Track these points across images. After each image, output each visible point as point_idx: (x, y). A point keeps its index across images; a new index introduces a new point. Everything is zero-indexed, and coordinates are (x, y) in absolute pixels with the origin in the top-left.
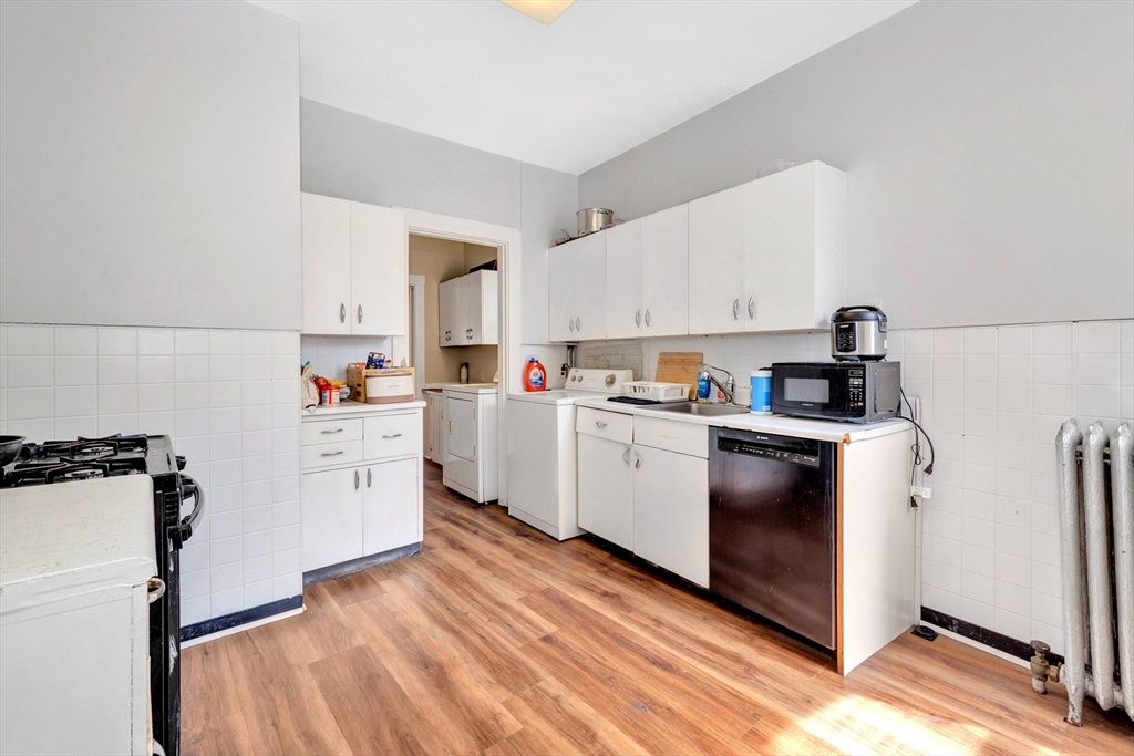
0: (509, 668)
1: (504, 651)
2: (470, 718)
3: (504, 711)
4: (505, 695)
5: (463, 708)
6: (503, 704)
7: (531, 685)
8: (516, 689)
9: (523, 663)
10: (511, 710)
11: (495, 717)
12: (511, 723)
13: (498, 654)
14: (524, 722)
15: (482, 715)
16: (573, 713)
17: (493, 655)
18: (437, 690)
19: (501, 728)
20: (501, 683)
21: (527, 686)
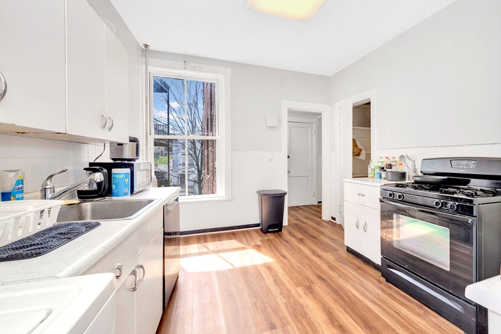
0: (297, 313)
1: (299, 325)
2: (315, 296)
3: (302, 294)
4: (301, 301)
5: (318, 299)
6: (302, 297)
7: (289, 302)
8: (296, 302)
9: (290, 314)
10: (299, 294)
11: (306, 293)
12: (300, 290)
13: (302, 324)
14: (296, 289)
15: (310, 295)
16: (277, 288)
17: (305, 325)
18: (331, 310)
19: (304, 290)
20: (302, 307)
21: (291, 302)
